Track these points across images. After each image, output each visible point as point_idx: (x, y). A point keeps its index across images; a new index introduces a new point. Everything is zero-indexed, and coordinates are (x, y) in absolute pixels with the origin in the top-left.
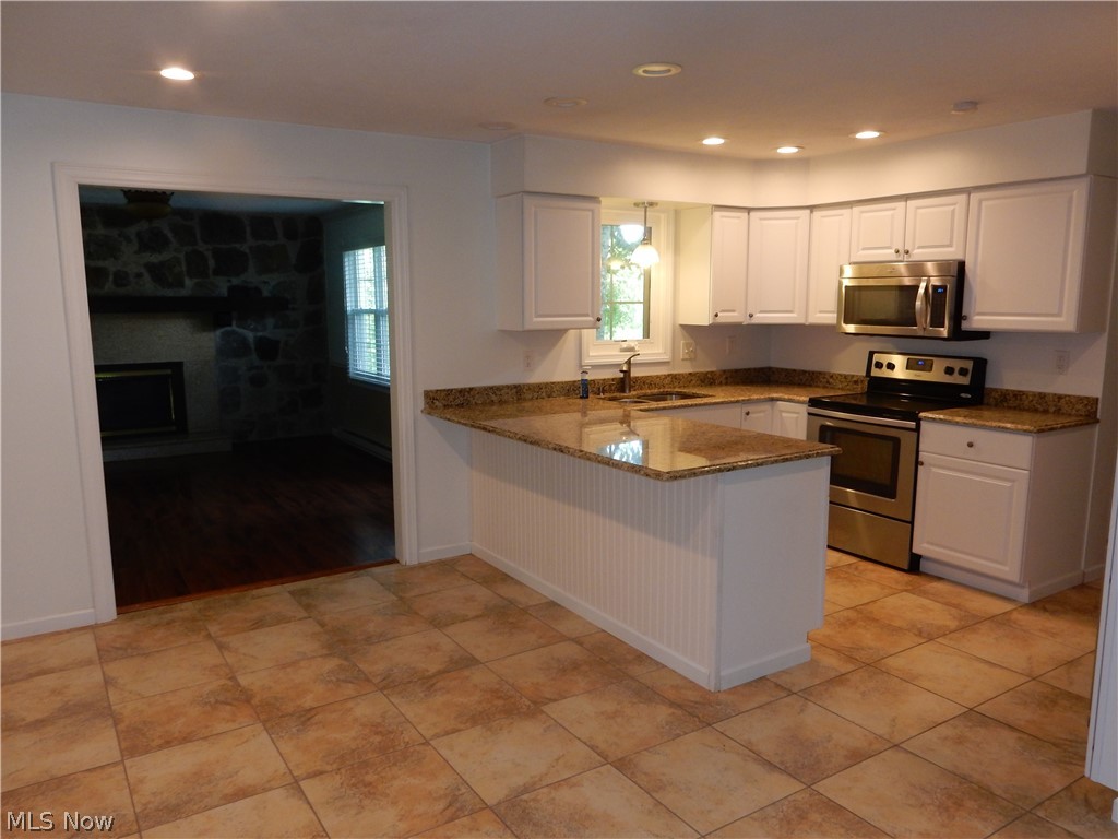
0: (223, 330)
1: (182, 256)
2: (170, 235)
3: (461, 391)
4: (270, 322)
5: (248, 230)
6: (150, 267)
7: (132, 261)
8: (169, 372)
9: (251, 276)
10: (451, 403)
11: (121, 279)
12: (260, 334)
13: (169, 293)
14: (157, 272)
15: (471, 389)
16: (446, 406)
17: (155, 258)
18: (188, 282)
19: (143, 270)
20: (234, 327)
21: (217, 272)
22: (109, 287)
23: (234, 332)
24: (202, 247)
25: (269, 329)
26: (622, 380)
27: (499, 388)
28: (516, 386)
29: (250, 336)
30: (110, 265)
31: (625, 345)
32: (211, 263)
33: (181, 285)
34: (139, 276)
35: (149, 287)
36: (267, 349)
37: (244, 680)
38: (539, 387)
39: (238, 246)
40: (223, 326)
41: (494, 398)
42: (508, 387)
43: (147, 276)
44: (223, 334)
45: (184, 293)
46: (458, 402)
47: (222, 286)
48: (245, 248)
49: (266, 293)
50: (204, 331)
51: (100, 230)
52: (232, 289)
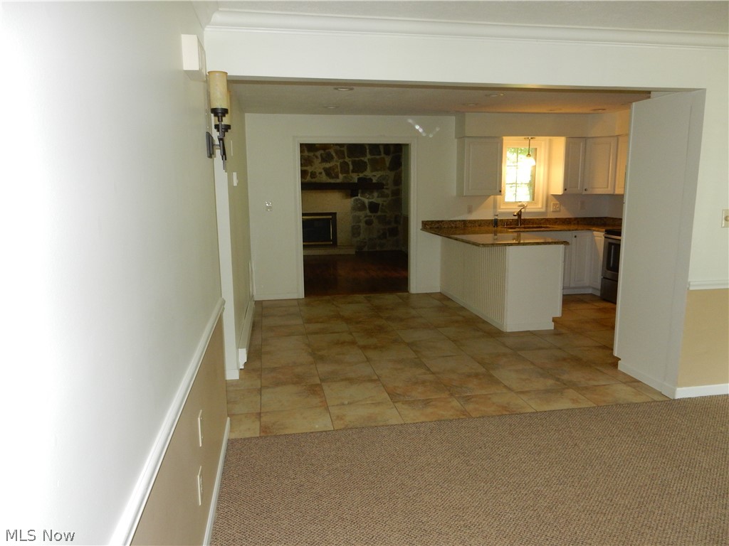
0: (354, 198)
1: (338, 164)
2: (334, 155)
3: (438, 222)
4: (376, 194)
5: (368, 151)
6: (325, 170)
7: (318, 166)
8: (331, 217)
9: (368, 173)
10: (433, 227)
11: (313, 175)
12: (371, 200)
13: (332, 181)
14: (328, 172)
15: (443, 221)
16: (431, 228)
17: (327, 165)
18: (341, 176)
19: (322, 171)
20: (359, 197)
21: (353, 172)
22: (308, 179)
23: (359, 199)
24: (347, 160)
25: (375, 198)
26: (517, 220)
27: (455, 221)
28: (463, 221)
29: (366, 201)
30: (309, 169)
31: (520, 204)
32: (351, 167)
33: (337, 177)
34: (321, 173)
35: (324, 178)
36: (374, 207)
37: (341, 313)
38: (475, 221)
39: (362, 159)
40: (355, 196)
41: (453, 225)
42: (459, 221)
43: (324, 173)
44: (354, 200)
45: (338, 181)
46: (436, 226)
47: (355, 178)
48: (366, 159)
49: (374, 181)
50: (347, 198)
51: (306, 153)
52: (359, 179)
